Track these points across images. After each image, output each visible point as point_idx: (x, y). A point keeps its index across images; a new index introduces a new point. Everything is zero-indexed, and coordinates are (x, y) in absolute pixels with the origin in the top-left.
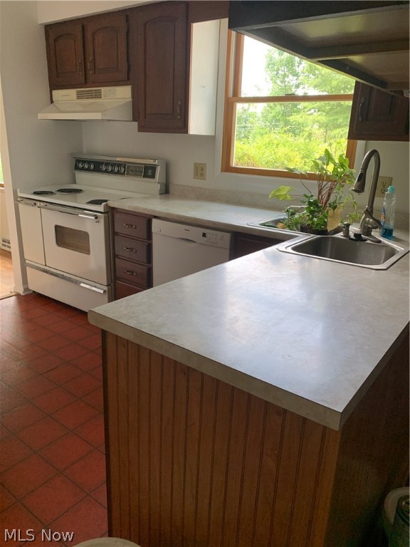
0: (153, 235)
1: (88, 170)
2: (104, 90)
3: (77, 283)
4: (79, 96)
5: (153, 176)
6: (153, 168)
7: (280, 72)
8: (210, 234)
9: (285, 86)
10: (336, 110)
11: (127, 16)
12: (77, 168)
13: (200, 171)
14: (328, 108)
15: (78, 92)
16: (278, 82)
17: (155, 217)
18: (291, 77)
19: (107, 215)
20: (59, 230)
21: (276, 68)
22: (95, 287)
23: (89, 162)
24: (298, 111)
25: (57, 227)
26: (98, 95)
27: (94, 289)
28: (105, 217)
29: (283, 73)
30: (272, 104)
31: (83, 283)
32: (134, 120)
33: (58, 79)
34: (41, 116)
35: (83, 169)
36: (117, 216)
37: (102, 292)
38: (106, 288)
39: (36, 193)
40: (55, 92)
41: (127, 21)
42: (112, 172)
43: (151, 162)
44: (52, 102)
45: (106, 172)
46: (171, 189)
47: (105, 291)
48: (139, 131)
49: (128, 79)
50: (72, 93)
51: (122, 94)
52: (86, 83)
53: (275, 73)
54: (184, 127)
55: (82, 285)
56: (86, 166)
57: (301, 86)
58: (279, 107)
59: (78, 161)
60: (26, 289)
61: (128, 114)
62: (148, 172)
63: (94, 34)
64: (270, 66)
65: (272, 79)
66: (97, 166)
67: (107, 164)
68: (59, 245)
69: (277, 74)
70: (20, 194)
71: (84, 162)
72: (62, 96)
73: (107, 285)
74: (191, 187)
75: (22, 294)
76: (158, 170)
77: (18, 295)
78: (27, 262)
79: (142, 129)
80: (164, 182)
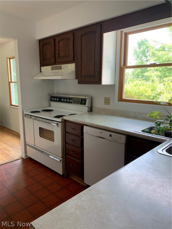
0: (84, 134)
1: (56, 101)
2: (63, 66)
3: (48, 155)
4: (52, 69)
5: (85, 104)
6: (85, 100)
7: (139, 56)
8: (114, 135)
9: (142, 61)
10: (165, 70)
11: (73, 33)
12: (51, 100)
13: (107, 101)
14: (161, 69)
15: (52, 67)
16: (139, 59)
17: (85, 125)
18: (144, 58)
19: (62, 123)
20: (41, 129)
21: (137, 54)
22: (56, 158)
23: (57, 98)
24: (148, 71)
25: (40, 128)
26: (60, 68)
27: (55, 159)
28: (61, 124)
29: (141, 56)
30: (136, 69)
31: (51, 155)
32: (76, 78)
33: (44, 62)
34: (35, 78)
35: (54, 101)
36: (67, 124)
37: (59, 161)
38: (61, 159)
39: (32, 112)
40: (42, 68)
41: (73, 35)
42: (66, 102)
43: (84, 97)
44: (41, 72)
45: (64, 102)
46: (93, 109)
47: (60, 160)
48: (78, 84)
49: (74, 60)
50: (49, 68)
51: (71, 67)
52: (55, 63)
53: (137, 56)
54: (99, 81)
55: (50, 156)
56: (55, 99)
57: (149, 61)
58: (139, 70)
59: (52, 97)
60: (26, 156)
61: (73, 76)
62: (82, 102)
63: (59, 42)
64: (135, 54)
65: (136, 59)
66: (60, 99)
67: (64, 98)
68: (41, 137)
69: (138, 57)
70: (25, 113)
71: (54, 97)
72: (45, 69)
73: (62, 157)
74: (103, 108)
75: (24, 158)
76: (87, 101)
77: (22, 158)
78: (27, 143)
79: (80, 83)
80: (90, 106)
